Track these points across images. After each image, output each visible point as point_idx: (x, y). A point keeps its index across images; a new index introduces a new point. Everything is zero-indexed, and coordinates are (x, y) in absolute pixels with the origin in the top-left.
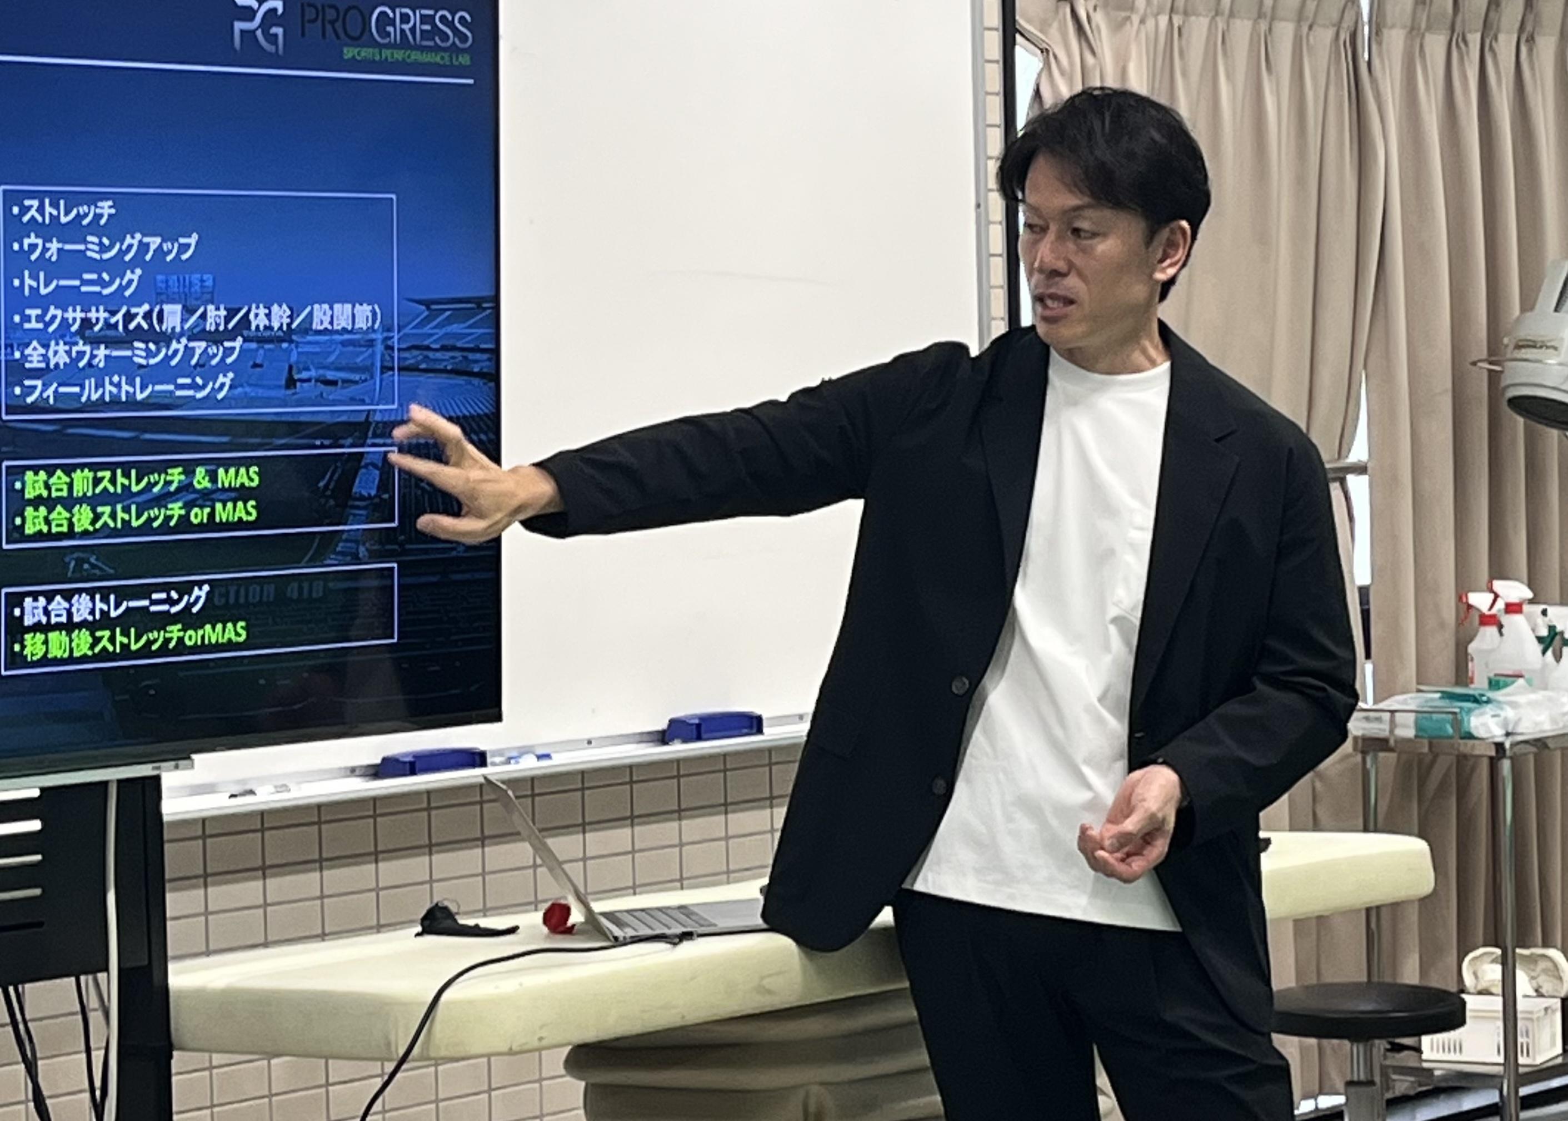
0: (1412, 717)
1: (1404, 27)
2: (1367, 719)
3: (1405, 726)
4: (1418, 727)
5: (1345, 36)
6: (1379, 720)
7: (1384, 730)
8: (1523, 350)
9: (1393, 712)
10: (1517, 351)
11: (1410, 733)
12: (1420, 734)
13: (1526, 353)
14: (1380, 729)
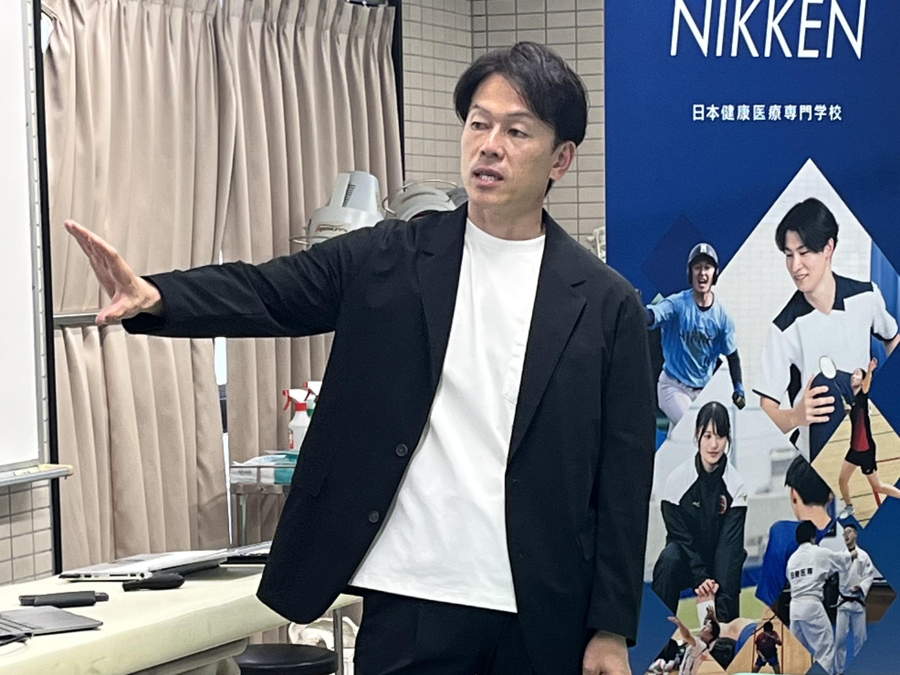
0: (272, 470)
1: (238, 16)
2: (241, 473)
3: (267, 477)
4: (276, 476)
5: (210, 20)
6: (249, 473)
7: (253, 480)
8: (324, 232)
9: (259, 467)
10: (318, 232)
11: (271, 481)
12: (277, 482)
13: (326, 233)
14: (251, 479)
